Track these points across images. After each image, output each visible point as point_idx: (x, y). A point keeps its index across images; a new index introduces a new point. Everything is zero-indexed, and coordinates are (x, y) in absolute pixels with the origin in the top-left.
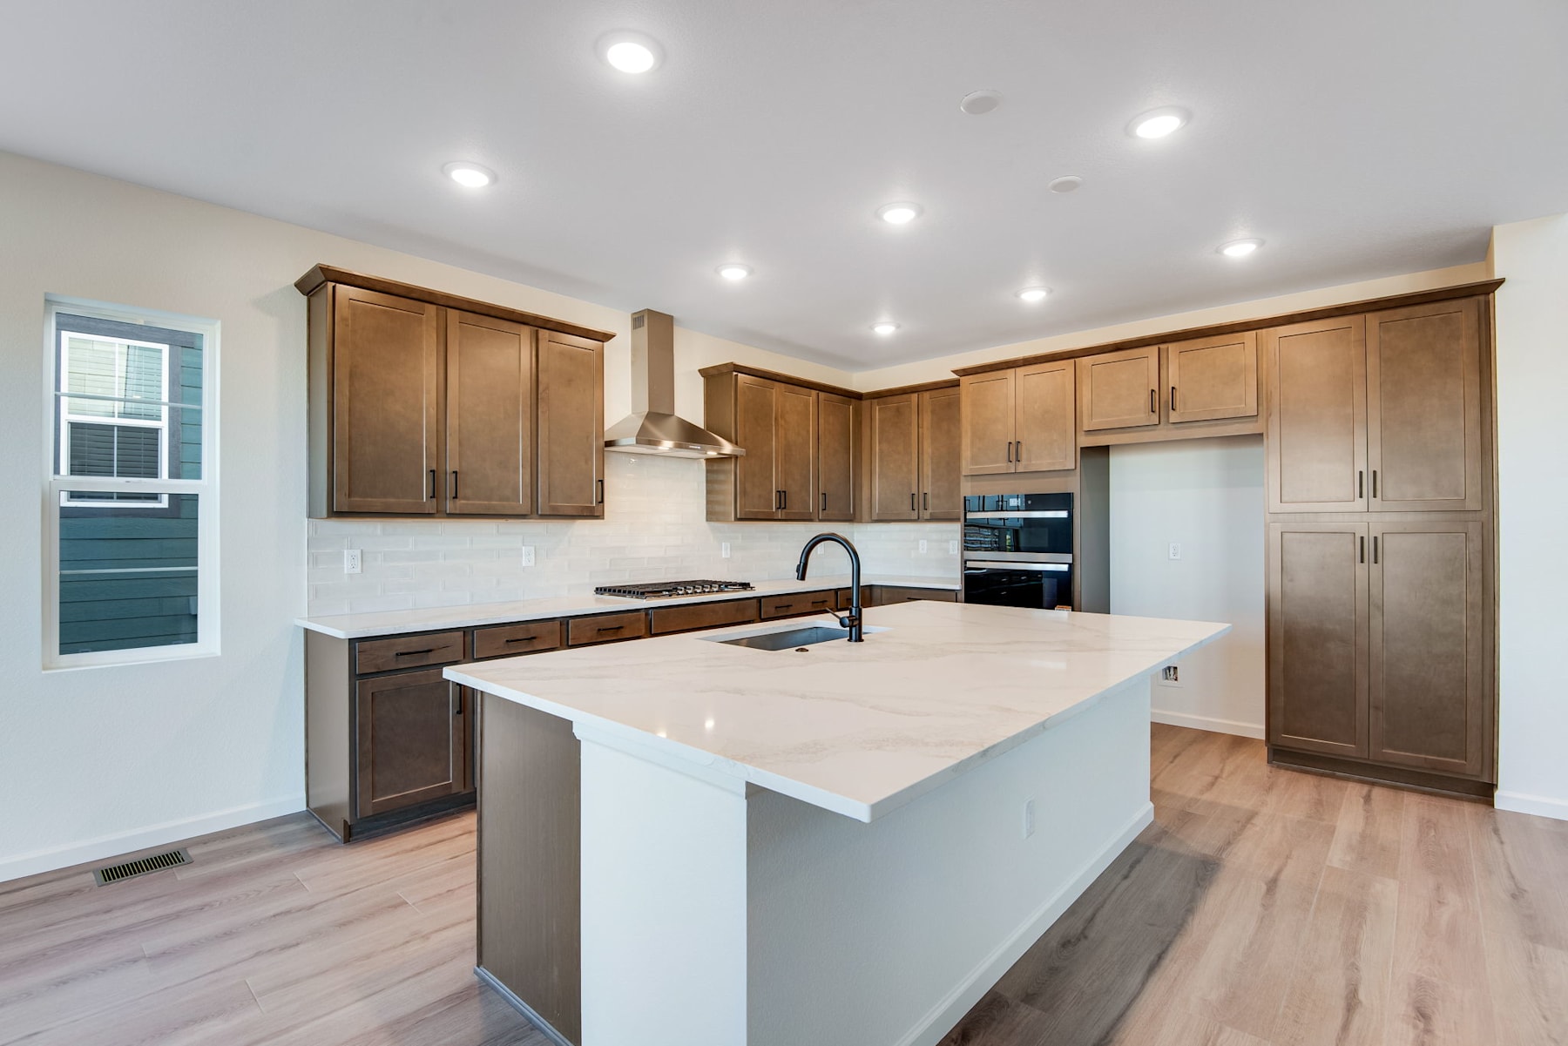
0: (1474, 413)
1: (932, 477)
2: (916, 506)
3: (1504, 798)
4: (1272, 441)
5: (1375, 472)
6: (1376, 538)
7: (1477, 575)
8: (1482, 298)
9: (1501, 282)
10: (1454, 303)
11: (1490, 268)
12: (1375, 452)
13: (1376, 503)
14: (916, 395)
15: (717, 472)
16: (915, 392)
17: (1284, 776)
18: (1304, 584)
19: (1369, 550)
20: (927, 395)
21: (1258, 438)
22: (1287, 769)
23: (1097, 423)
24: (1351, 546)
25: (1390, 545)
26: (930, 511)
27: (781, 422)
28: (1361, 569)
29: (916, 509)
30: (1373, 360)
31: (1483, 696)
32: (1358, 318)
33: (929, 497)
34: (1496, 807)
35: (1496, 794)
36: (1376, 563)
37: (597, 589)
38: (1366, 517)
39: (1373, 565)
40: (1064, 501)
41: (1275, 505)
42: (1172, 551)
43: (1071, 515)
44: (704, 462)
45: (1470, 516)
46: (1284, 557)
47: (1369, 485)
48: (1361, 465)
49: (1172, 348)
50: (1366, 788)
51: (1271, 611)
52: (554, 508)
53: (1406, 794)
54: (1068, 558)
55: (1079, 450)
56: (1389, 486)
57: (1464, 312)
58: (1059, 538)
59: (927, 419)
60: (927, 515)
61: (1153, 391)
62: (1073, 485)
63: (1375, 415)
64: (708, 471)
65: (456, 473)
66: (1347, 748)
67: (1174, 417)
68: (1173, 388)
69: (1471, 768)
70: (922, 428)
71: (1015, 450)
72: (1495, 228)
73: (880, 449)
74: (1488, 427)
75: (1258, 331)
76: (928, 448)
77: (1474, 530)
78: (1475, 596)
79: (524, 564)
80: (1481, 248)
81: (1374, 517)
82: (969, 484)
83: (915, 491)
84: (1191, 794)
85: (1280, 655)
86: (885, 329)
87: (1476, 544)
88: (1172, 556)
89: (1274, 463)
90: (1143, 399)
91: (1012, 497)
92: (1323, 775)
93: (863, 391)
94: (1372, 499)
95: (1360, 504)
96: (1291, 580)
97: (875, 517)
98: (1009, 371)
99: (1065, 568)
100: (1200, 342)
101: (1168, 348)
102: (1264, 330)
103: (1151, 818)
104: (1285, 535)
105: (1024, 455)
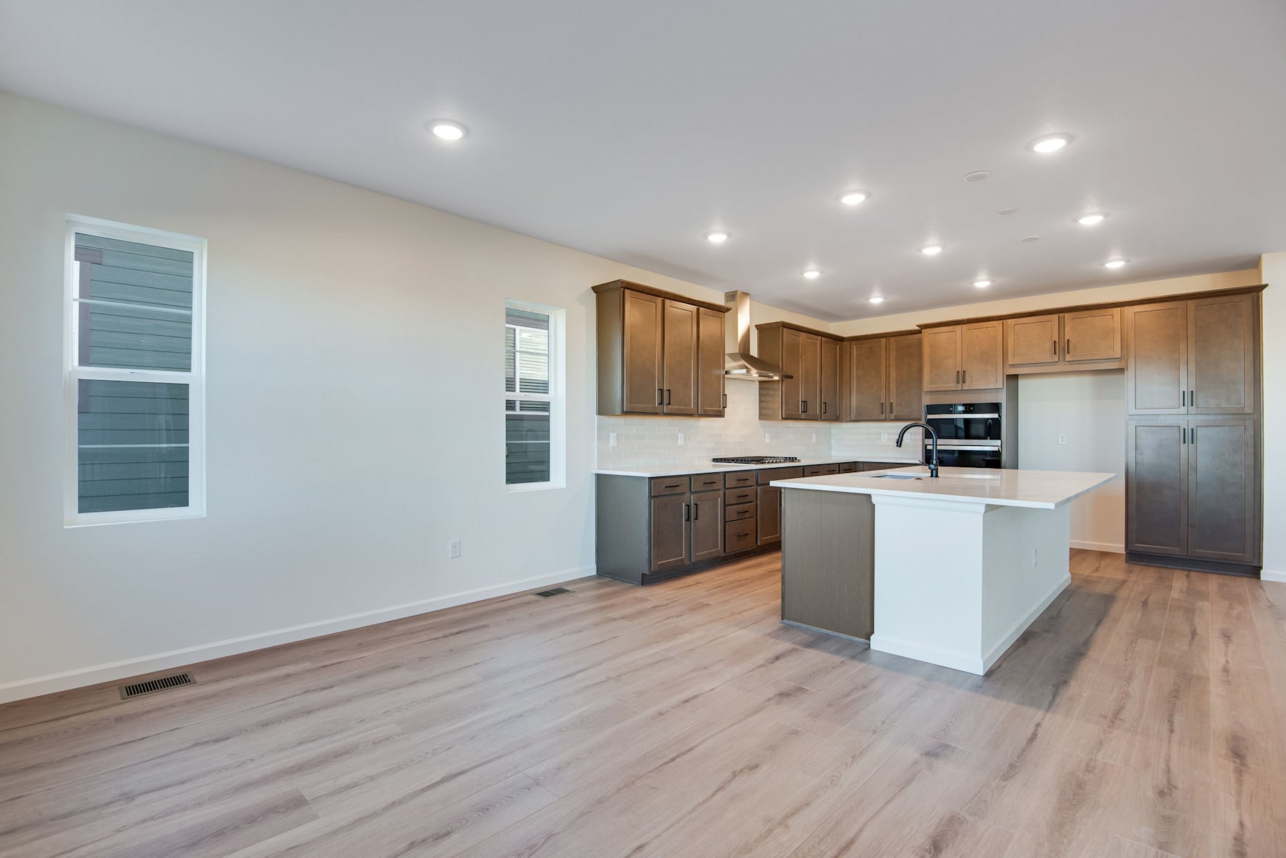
0: (1250, 358)
1: (896, 392)
2: (884, 411)
3: (1265, 575)
4: (1130, 373)
5: (1192, 392)
6: (1192, 429)
7: (1251, 450)
8: (1255, 294)
9: (1266, 285)
10: (1239, 296)
11: (1259, 276)
12: (1192, 380)
13: (1192, 409)
14: (884, 339)
15: (768, 389)
16: (884, 337)
17: (1137, 568)
18: (1148, 457)
19: (1189, 437)
20: (893, 339)
21: (1121, 371)
22: (1138, 564)
23: (1017, 360)
24: (1178, 435)
25: (1201, 433)
26: (894, 414)
27: (803, 357)
28: (1183, 447)
29: (885, 414)
30: (1191, 327)
31: (1254, 517)
32: (1183, 303)
33: (894, 405)
34: (1262, 579)
35: (1262, 572)
36: (1192, 443)
37: (714, 459)
38: (1186, 417)
39: (1190, 445)
40: (995, 407)
41: (1132, 411)
42: (1060, 439)
43: (1000, 416)
44: (758, 383)
45: (1248, 416)
46: (1137, 441)
47: (1190, 399)
48: (1183, 388)
49: (1067, 315)
50: (1186, 573)
51: (1129, 475)
52: (705, 410)
53: (1210, 575)
54: (998, 442)
55: (1005, 376)
56: (1200, 400)
57: (1245, 302)
58: (992, 430)
59: (893, 354)
60: (892, 416)
61: (1055, 342)
62: (1002, 398)
63: (1192, 357)
64: (760, 388)
65: (669, 390)
66: (1175, 550)
67: (1068, 358)
68: (1068, 340)
69: (1248, 557)
70: (889, 360)
71: (961, 377)
72: (1263, 255)
73: (857, 373)
74: (1258, 365)
75: (1122, 308)
76: (893, 374)
77: (1250, 424)
78: (1250, 461)
79: (679, 444)
80: (1254, 263)
81: (1191, 417)
82: (928, 397)
83: (883, 401)
84: (1087, 574)
85: (1133, 498)
86: (876, 300)
87: (1251, 432)
88: (1060, 443)
89: (1131, 386)
90: (1048, 346)
91: (960, 405)
92: (1160, 567)
93: (845, 336)
94: (1190, 407)
95: (1183, 410)
96: (1142, 454)
97: (853, 418)
98: (957, 326)
99: (996, 449)
100: (1085, 313)
101: (1064, 316)
102: (1126, 308)
103: (1069, 582)
104: (1138, 428)
105: (967, 379)
